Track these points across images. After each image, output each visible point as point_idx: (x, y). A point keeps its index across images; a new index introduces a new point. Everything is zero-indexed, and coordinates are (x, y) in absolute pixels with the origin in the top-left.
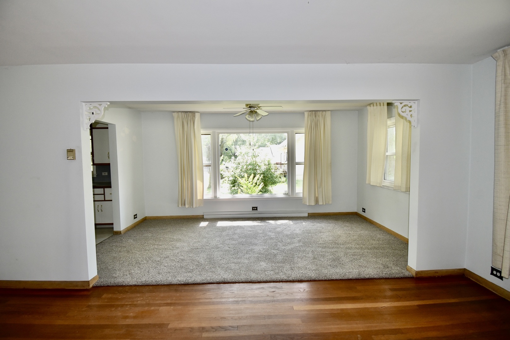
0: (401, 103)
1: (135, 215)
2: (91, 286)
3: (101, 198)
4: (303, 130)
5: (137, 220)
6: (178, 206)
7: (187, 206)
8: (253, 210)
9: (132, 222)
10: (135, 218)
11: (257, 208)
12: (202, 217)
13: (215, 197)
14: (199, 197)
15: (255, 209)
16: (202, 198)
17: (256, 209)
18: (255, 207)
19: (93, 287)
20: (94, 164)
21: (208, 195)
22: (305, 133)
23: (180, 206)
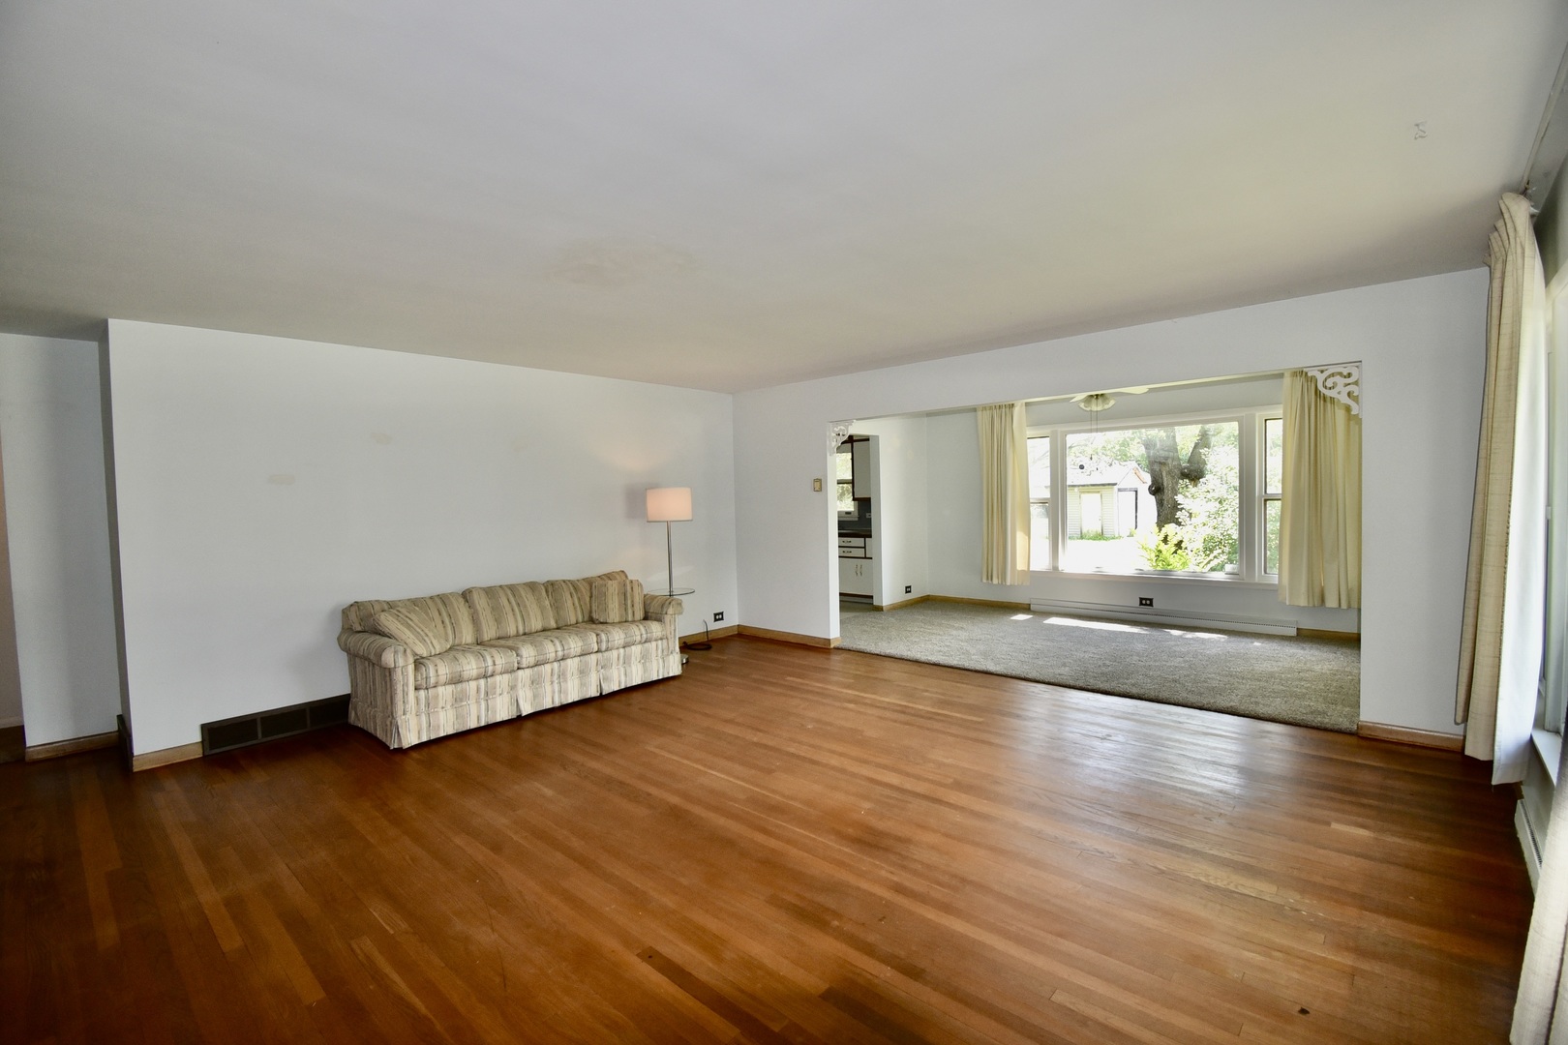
0: (1322, 372)
1: (907, 588)
2: (832, 646)
3: (860, 553)
4: (1279, 412)
5: (909, 596)
6: (982, 580)
7: (995, 581)
8: (1141, 604)
9: (902, 597)
10: (907, 592)
11: (1151, 600)
12: (1027, 607)
13: (1055, 568)
14: (1021, 566)
15: (1146, 602)
16: (1026, 569)
17: (1148, 602)
18: (1146, 599)
19: (835, 648)
20: (854, 499)
21: (1040, 562)
22: (1284, 418)
23: (985, 581)
